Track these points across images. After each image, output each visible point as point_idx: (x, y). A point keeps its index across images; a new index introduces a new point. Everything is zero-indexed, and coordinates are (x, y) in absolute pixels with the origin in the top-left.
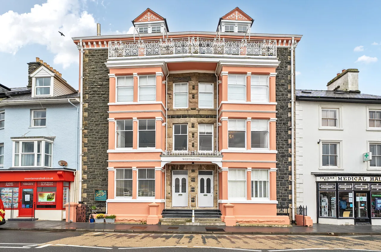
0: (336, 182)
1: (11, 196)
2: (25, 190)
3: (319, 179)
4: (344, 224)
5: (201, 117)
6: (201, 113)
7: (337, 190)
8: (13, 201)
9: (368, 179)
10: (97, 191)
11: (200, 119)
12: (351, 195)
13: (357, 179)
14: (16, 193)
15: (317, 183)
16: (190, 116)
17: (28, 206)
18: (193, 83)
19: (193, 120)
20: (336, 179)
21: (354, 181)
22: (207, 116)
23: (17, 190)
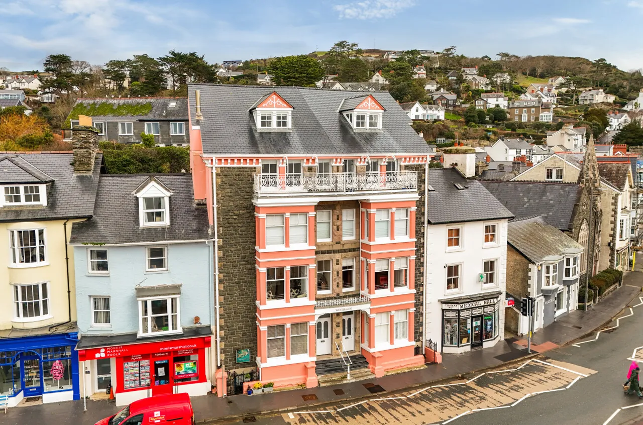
0: (458, 310)
1: (138, 372)
2: (158, 362)
3: (445, 307)
4: (463, 351)
5: (345, 252)
6: (345, 247)
7: (459, 319)
8: (141, 377)
9: (482, 303)
10: (239, 350)
11: (344, 254)
12: (469, 321)
13: (474, 305)
14: (144, 367)
15: (443, 310)
16: (335, 252)
17: (163, 382)
18: (337, 212)
19: (338, 256)
20: (458, 307)
21: (472, 306)
22: (350, 250)
23: (145, 362)
